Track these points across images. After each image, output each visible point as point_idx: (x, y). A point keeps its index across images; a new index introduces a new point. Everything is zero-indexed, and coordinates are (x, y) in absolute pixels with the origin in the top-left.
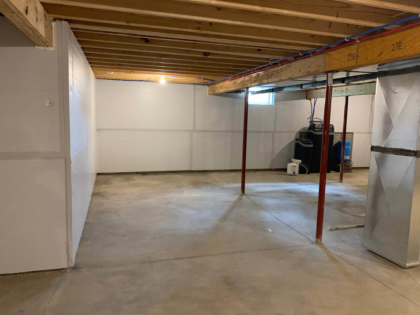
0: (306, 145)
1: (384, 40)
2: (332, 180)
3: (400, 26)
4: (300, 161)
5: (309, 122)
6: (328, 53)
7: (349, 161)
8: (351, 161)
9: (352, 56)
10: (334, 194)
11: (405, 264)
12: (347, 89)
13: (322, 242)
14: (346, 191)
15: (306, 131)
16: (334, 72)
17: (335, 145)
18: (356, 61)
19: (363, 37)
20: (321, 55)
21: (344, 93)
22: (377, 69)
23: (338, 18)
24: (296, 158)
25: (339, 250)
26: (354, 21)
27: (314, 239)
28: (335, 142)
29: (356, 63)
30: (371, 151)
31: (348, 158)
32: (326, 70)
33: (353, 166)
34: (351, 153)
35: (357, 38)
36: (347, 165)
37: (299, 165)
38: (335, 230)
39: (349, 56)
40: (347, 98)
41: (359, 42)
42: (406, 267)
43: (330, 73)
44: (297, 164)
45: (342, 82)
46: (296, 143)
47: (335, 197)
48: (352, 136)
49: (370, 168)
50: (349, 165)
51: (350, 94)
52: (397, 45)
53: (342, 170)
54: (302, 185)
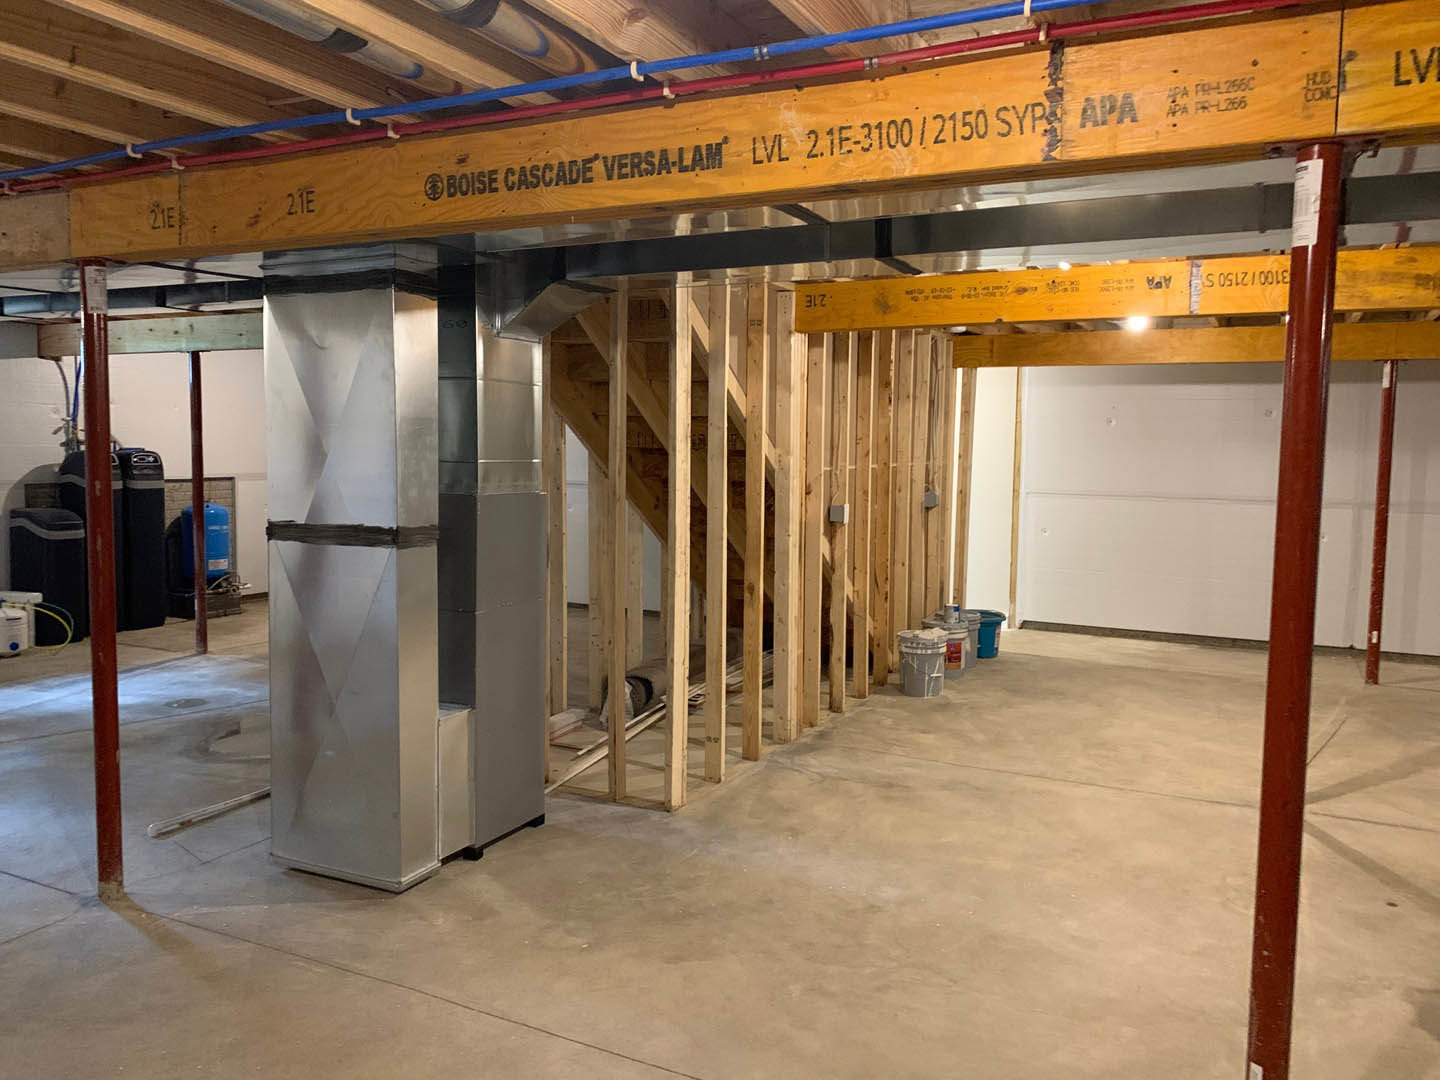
0: (52, 532)
1: (260, 175)
2: (169, 651)
3: (303, 139)
4: (37, 597)
5: (62, 444)
6: (76, 191)
7: (229, 576)
8: (235, 574)
9: (163, 212)
10: (177, 702)
11: (399, 880)
12: (191, 326)
13: (126, 890)
14: (219, 682)
15: (48, 479)
16: (107, 263)
17: (172, 523)
18: (180, 234)
19: (194, 154)
20: (50, 197)
21: (184, 340)
22: (260, 267)
23: (76, 67)
24: (17, 585)
25: (192, 900)
26: (145, 93)
27: (90, 885)
28: (172, 512)
29: (180, 240)
30: (269, 539)
31: (223, 564)
32: (76, 254)
33: (244, 593)
34: (234, 548)
35: (172, 152)
36: (221, 590)
37: (32, 613)
38: (179, 829)
39: (153, 211)
40: (196, 357)
41: (182, 168)
42: (402, 888)
43: (91, 265)
44: (24, 609)
45: (157, 301)
46: (11, 529)
47: (177, 711)
48: (233, 489)
49: (271, 597)
50: (228, 591)
51: (202, 346)
52: (301, 196)
53: (202, 609)
54: (51, 688)
